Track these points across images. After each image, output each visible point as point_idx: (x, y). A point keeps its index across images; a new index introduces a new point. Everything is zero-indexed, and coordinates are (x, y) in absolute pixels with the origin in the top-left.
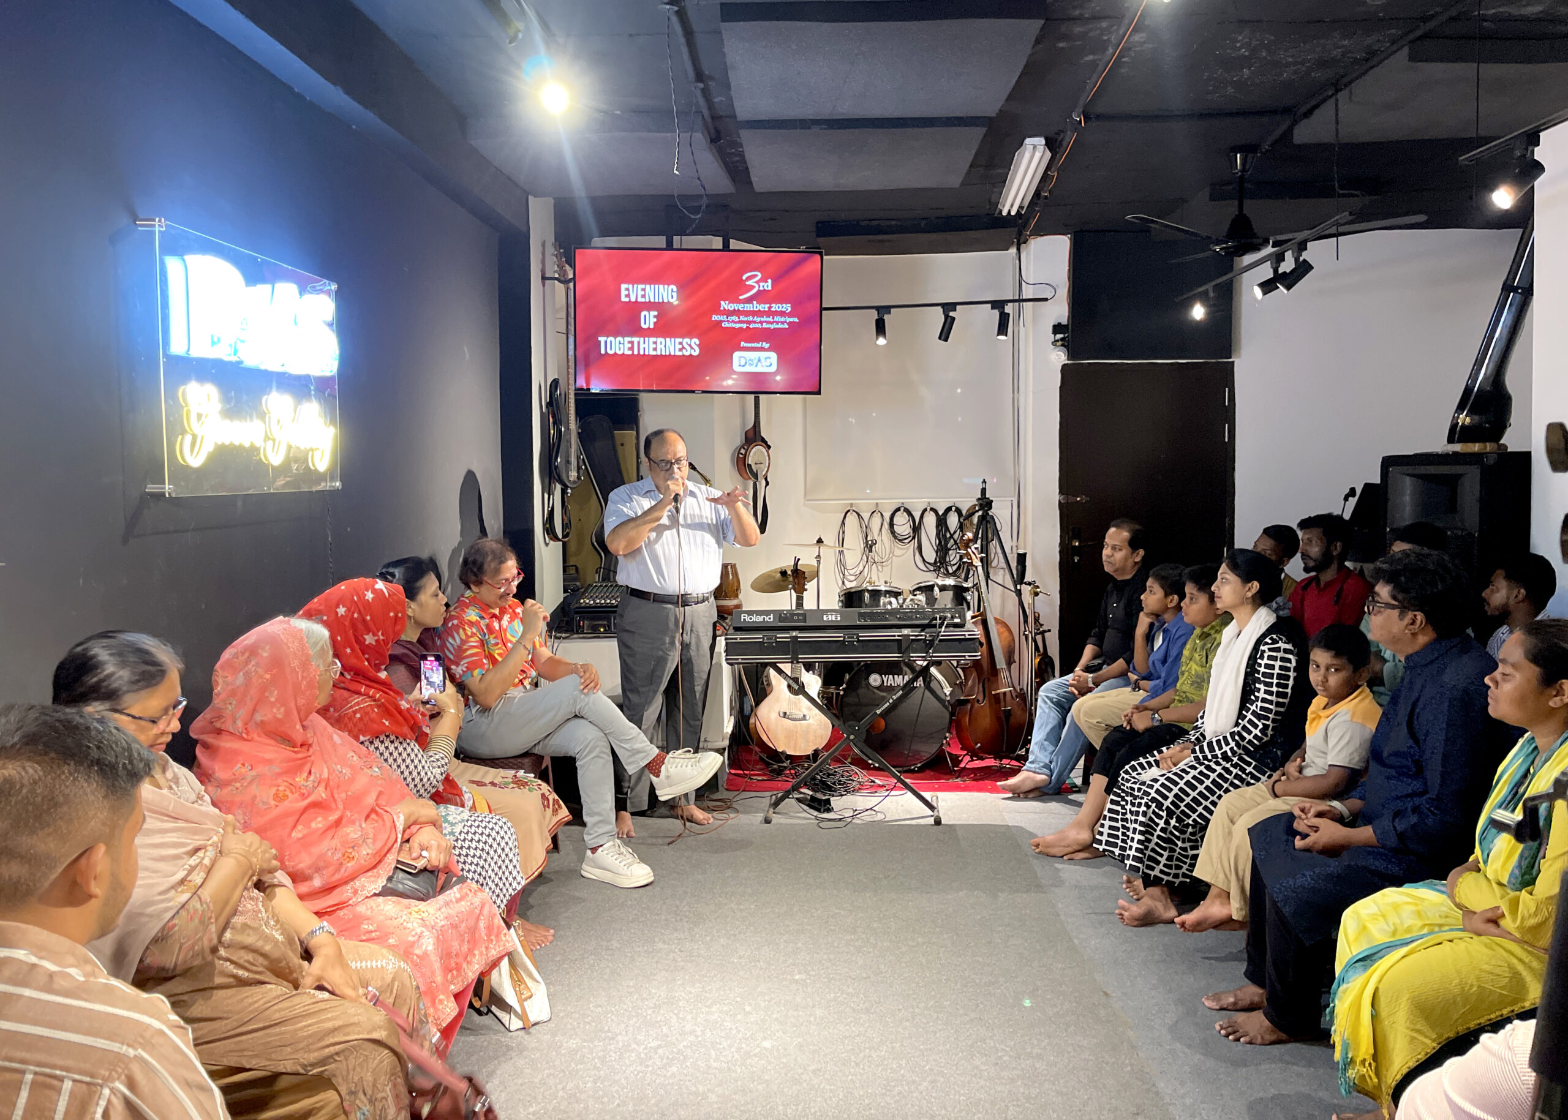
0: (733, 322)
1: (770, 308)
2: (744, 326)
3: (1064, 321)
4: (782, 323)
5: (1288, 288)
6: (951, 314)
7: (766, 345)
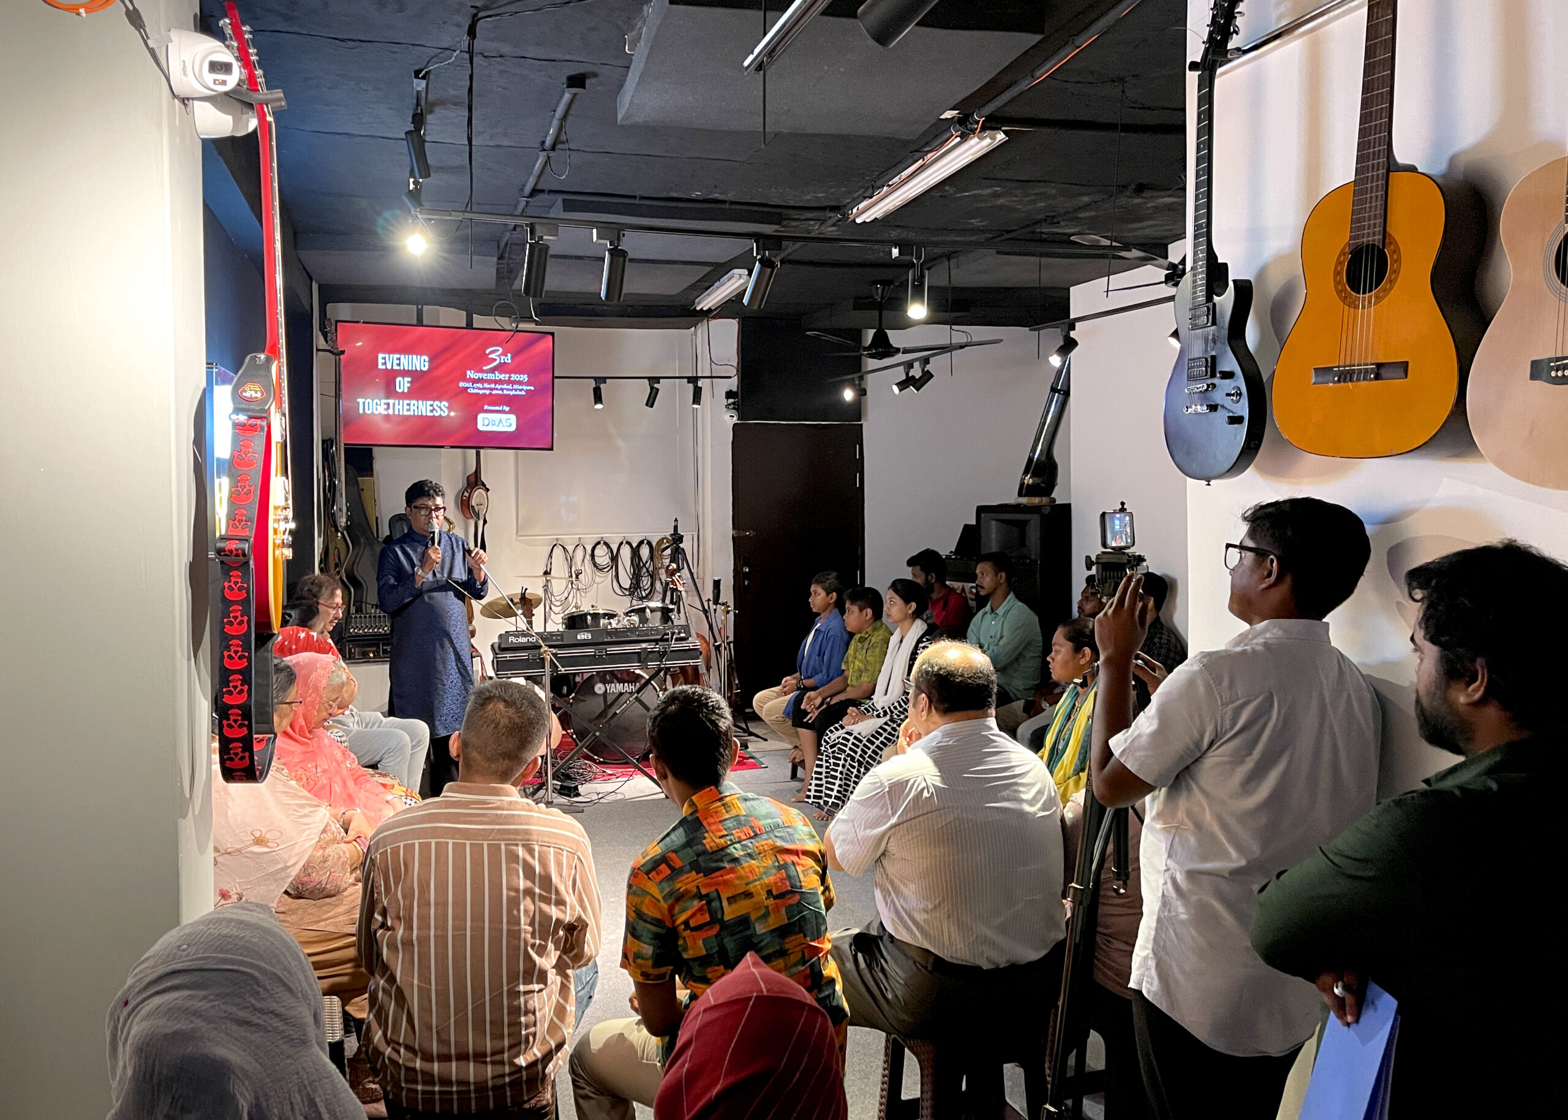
0: (479, 388)
1: (510, 377)
2: (488, 392)
3: (735, 389)
4: (521, 391)
5: (918, 390)
6: (656, 386)
7: (507, 409)
